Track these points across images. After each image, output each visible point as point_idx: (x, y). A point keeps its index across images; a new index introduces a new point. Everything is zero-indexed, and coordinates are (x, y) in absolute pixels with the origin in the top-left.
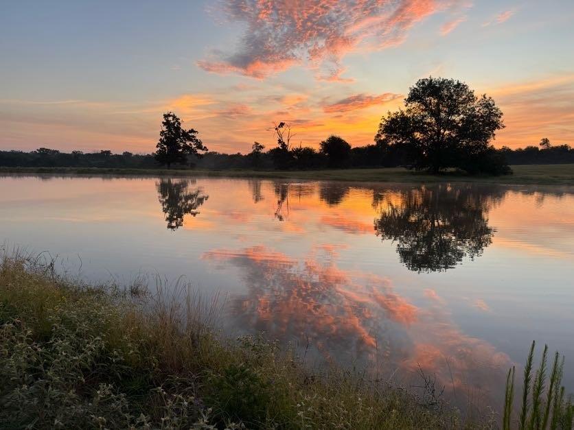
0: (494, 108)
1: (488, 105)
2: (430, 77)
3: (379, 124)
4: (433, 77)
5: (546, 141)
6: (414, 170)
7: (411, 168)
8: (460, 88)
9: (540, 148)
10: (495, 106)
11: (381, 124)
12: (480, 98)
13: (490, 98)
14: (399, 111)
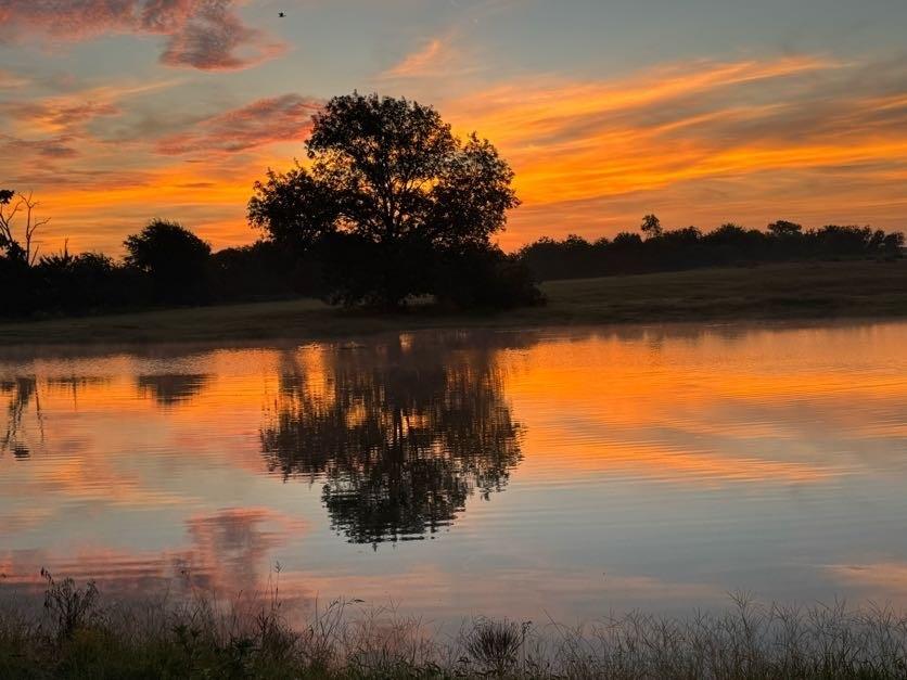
0: (498, 163)
1: (484, 156)
2: (355, 94)
3: (249, 198)
4: (361, 94)
5: (652, 222)
6: (341, 304)
7: (336, 302)
8: (423, 117)
9: (644, 237)
10: (500, 158)
11: (254, 200)
12: (466, 141)
13: (486, 141)
14: (296, 169)
